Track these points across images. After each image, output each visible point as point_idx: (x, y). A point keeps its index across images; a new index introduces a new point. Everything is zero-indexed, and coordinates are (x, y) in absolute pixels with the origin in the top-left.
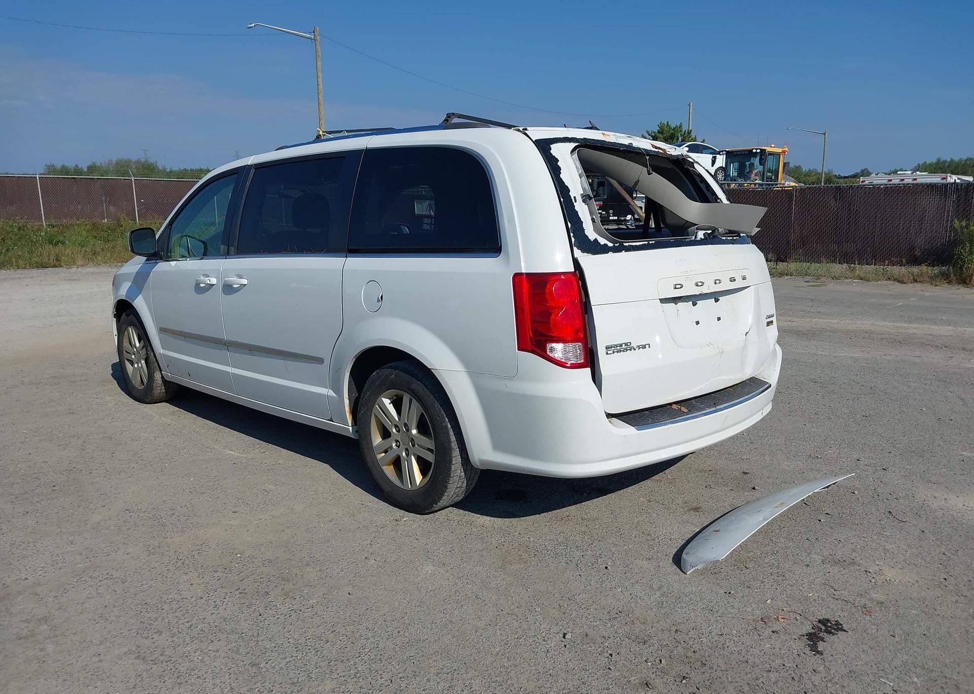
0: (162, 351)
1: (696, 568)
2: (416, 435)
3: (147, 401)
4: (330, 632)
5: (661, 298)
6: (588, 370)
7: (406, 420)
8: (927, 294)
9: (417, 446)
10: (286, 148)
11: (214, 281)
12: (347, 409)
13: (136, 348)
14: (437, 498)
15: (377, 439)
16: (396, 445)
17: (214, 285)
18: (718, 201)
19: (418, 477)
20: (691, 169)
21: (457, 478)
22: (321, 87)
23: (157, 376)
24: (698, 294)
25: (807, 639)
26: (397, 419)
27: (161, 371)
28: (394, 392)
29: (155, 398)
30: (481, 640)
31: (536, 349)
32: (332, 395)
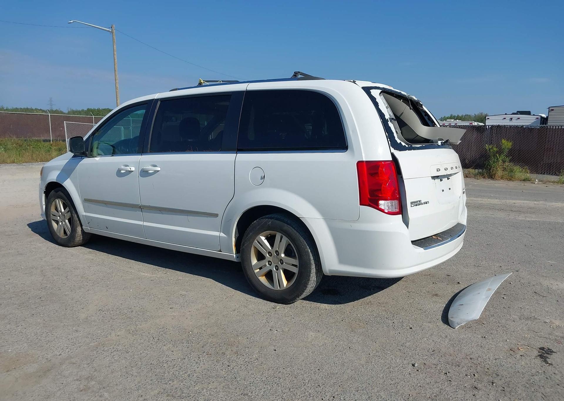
0: (84, 214)
1: (461, 325)
2: (284, 257)
3: (70, 245)
4: (278, 373)
5: (432, 176)
6: (401, 215)
7: (277, 249)
8: (475, 184)
9: (285, 264)
10: (179, 90)
11: (133, 169)
12: (234, 244)
13: (61, 212)
14: (299, 294)
15: (254, 261)
16: (268, 264)
17: (133, 171)
18: (435, 126)
19: (285, 282)
20: (421, 108)
21: (312, 281)
22: (116, 60)
23: (79, 229)
24: (445, 174)
25: (540, 358)
26: (271, 249)
27: (81, 226)
28: (268, 232)
29: (76, 243)
30: (368, 371)
31: (371, 204)
32: (224, 236)
